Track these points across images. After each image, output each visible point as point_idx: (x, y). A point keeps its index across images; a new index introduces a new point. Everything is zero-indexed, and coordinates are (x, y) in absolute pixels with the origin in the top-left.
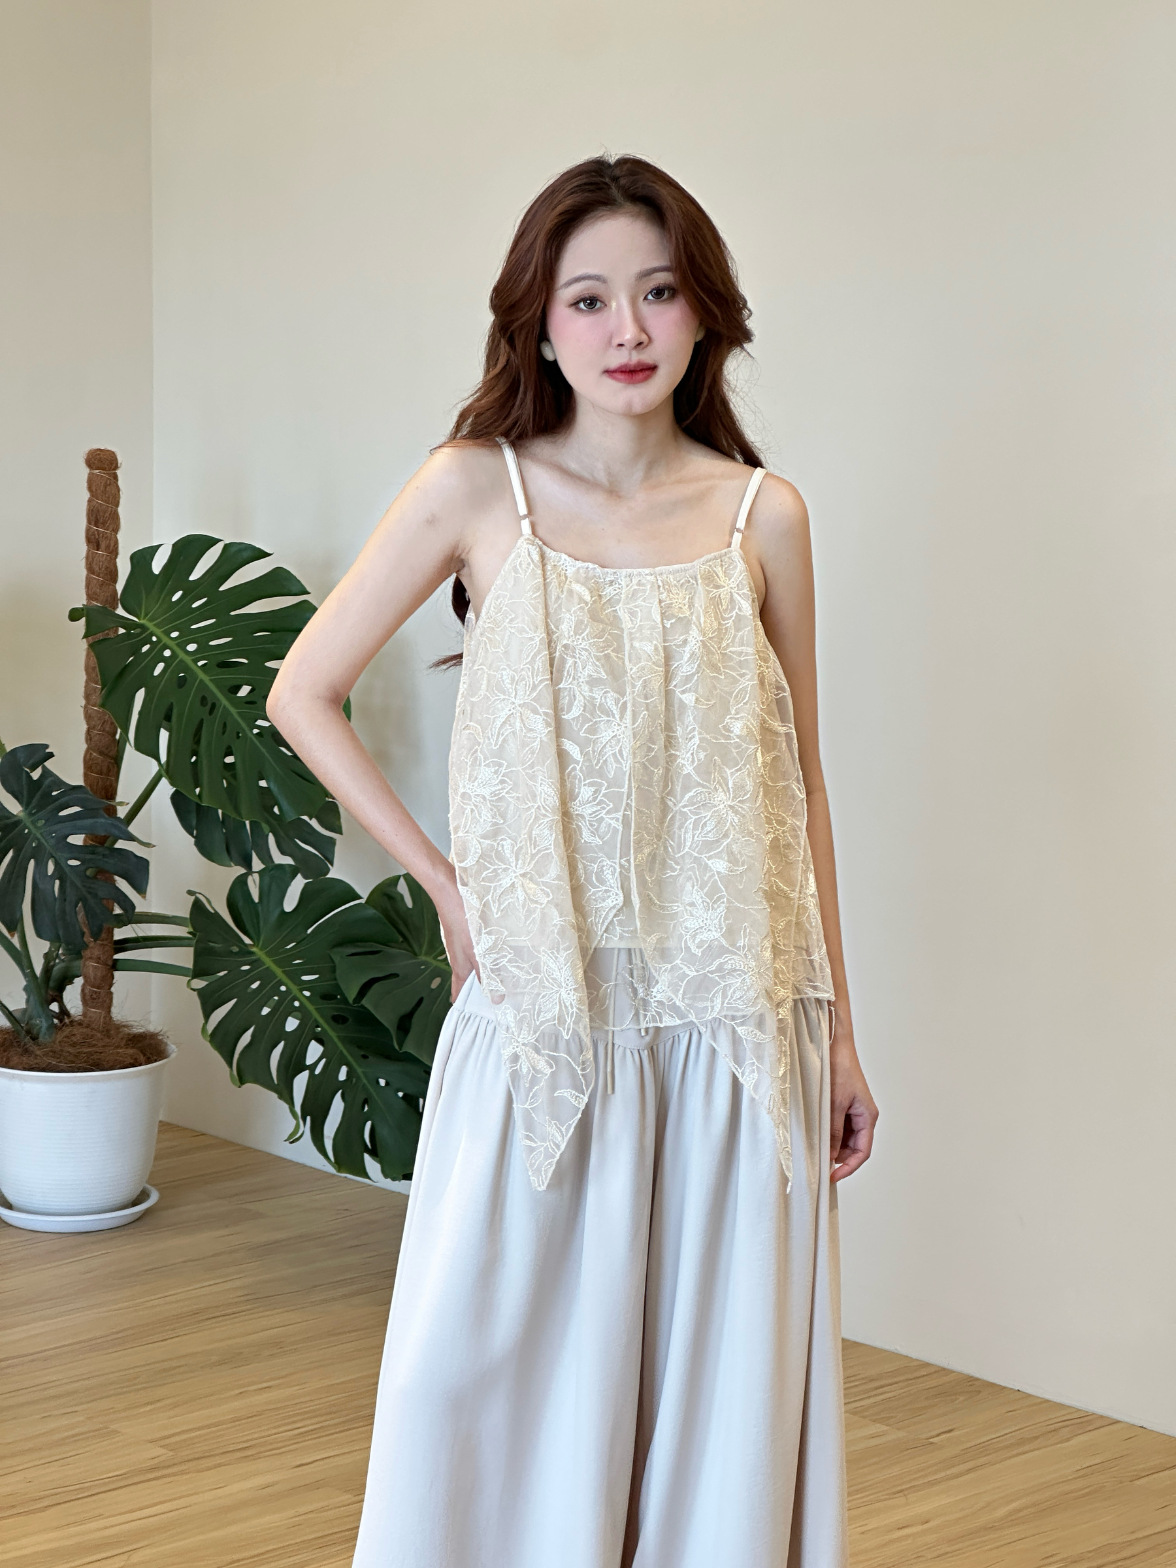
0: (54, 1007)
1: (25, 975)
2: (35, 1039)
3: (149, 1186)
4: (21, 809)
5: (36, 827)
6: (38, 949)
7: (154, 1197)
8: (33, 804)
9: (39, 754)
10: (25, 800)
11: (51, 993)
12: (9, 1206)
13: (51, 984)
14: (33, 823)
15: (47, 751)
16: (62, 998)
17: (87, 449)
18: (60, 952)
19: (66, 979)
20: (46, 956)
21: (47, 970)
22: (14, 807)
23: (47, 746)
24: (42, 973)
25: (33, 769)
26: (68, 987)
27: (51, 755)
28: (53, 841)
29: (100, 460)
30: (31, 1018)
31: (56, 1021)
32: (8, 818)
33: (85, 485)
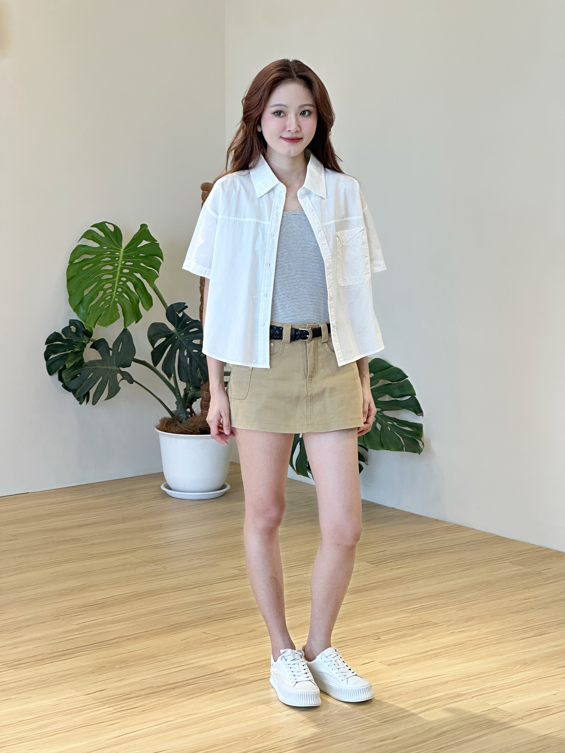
0: (188, 410)
1: (176, 396)
2: (181, 422)
3: (226, 483)
4: (175, 329)
5: (180, 336)
6: (182, 386)
7: (228, 487)
8: (180, 326)
9: (182, 306)
10: (176, 325)
11: (187, 404)
12: (170, 489)
13: (187, 401)
14: (179, 334)
15: (185, 305)
16: (191, 406)
17: (202, 184)
18: (191, 388)
19: (193, 399)
20: (185, 390)
21: (186, 395)
22: (172, 328)
23: (185, 303)
24: (183, 396)
25: (179, 313)
26: (194, 402)
27: (187, 307)
28: (187, 342)
29: (207, 187)
30: (179, 414)
31: (189, 416)
32: (169, 332)
33: (201, 197)
